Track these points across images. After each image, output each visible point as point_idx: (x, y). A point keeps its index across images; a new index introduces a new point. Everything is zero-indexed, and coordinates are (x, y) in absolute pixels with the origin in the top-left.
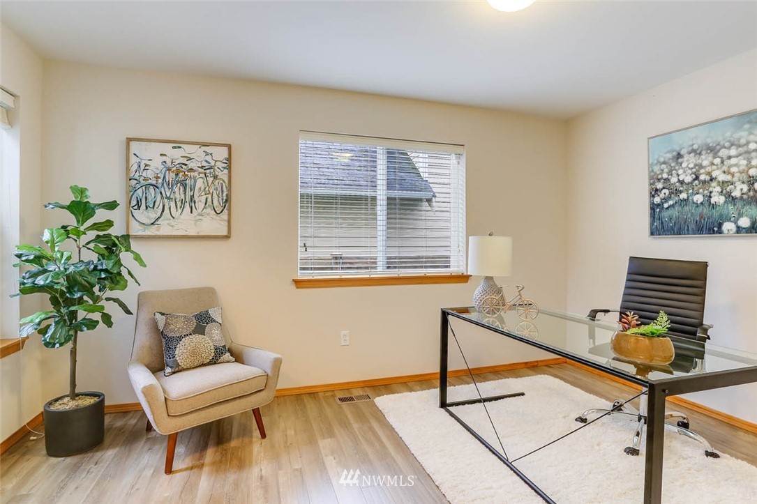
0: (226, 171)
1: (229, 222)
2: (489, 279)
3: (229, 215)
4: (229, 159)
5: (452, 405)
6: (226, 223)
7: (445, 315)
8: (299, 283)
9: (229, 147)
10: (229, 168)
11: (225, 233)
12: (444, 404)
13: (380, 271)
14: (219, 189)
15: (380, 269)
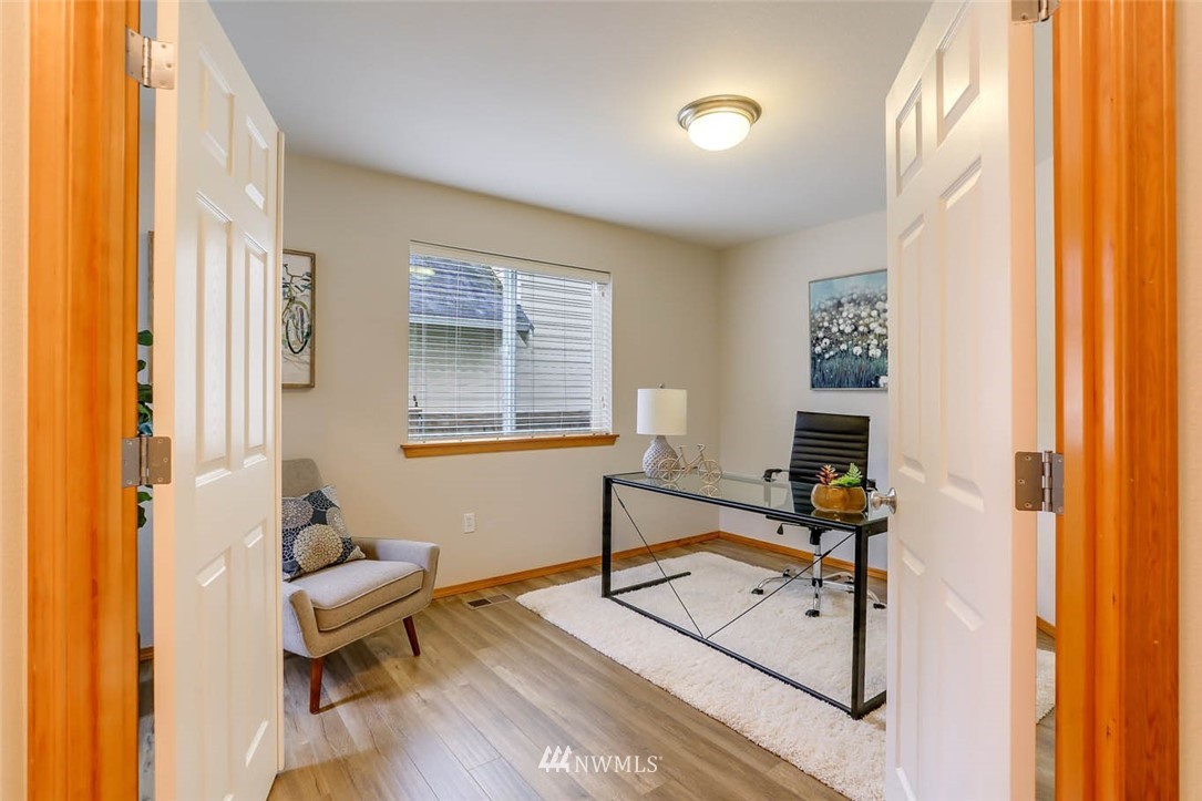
0: (307, 292)
1: (312, 364)
2: (661, 438)
3: (312, 355)
4: (312, 275)
5: (617, 592)
6: (308, 367)
7: (608, 482)
8: (408, 451)
9: (313, 257)
10: (312, 287)
11: (305, 380)
12: (607, 592)
13: (508, 432)
14: (298, 317)
15: (507, 430)
